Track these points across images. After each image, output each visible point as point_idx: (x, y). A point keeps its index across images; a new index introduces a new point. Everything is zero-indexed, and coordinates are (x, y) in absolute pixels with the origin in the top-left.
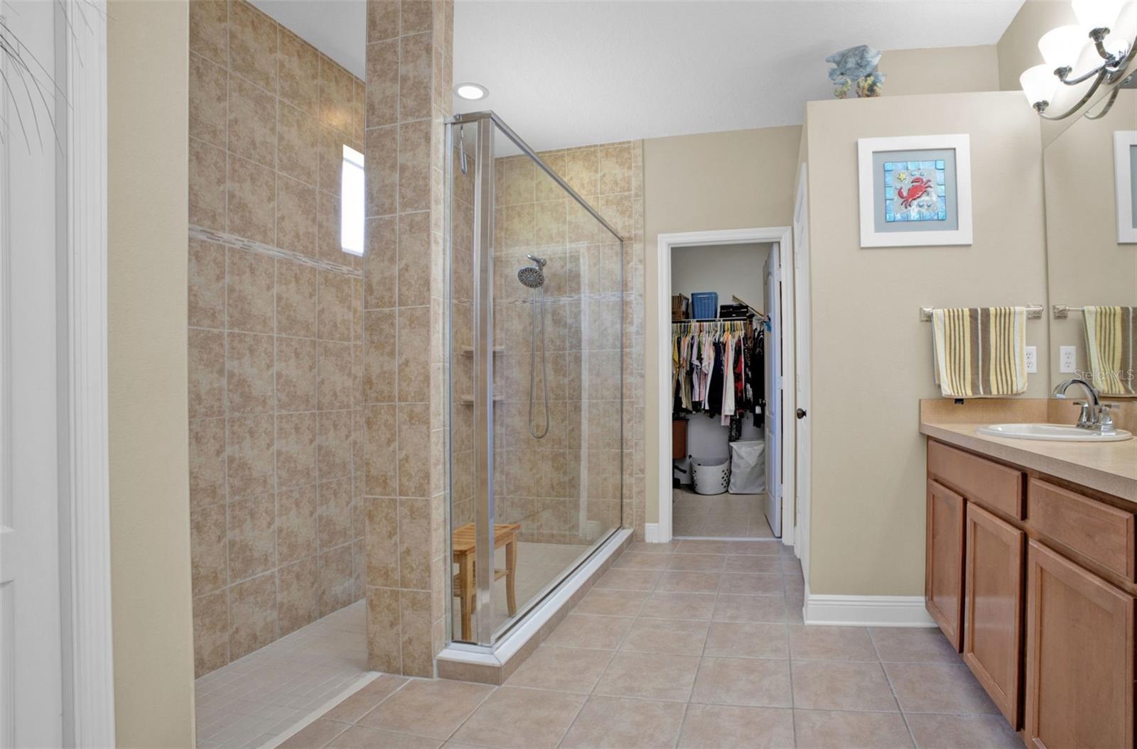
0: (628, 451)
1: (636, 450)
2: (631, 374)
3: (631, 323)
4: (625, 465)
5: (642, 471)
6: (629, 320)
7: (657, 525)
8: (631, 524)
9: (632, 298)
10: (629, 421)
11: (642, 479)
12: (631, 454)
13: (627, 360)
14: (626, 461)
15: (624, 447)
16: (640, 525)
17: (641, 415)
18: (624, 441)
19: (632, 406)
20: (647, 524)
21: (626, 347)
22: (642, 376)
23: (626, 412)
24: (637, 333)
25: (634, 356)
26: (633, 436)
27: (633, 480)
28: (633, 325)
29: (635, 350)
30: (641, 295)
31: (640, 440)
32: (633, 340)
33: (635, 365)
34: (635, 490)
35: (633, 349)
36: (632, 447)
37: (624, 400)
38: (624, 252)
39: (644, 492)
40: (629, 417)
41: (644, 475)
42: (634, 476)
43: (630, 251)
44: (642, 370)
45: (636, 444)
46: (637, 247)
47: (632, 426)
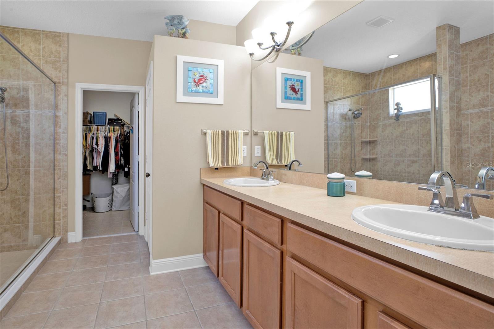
0: (58, 195)
1: (62, 194)
2: (60, 154)
3: (60, 127)
4: (56, 203)
5: (66, 205)
6: (58, 126)
7: (74, 233)
8: (60, 234)
9: (61, 114)
10: (58, 179)
11: (66, 210)
12: (59, 197)
13: (57, 147)
14: (57, 200)
15: (55, 193)
16: (65, 234)
17: (66, 176)
18: (56, 190)
19: (60, 171)
20: (68, 233)
21: (57, 140)
22: (66, 155)
23: (57, 174)
24: (64, 133)
25: (62, 144)
26: (60, 187)
27: (61, 210)
28: (61, 128)
29: (62, 142)
30: (66, 113)
31: (64, 189)
32: (61, 136)
33: (62, 149)
34: (62, 215)
35: (61, 141)
36: (60, 193)
37: (56, 168)
38: (56, 90)
39: (67, 216)
40: (58, 177)
41: (66, 208)
42: (62, 208)
43: (59, 89)
44: (66, 152)
45: (63, 191)
46: (64, 88)
47: (60, 182)
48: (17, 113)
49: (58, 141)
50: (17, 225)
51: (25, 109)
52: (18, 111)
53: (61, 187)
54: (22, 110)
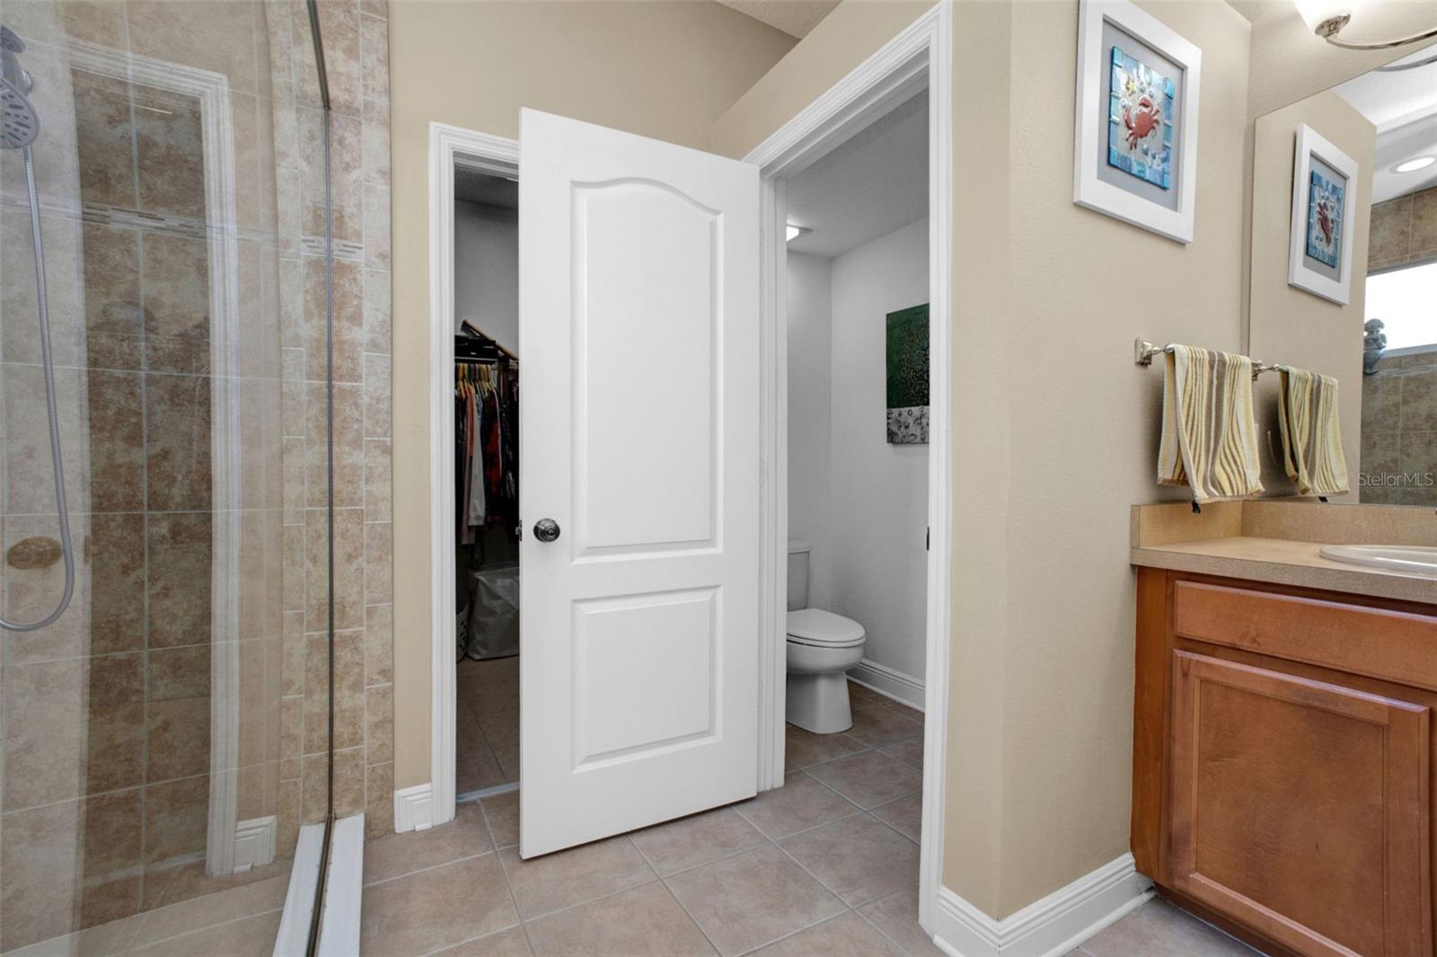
0: (347, 632)
1: (370, 627)
2: (356, 444)
3: (356, 319)
4: (338, 667)
5: (388, 673)
6: (349, 311)
7: (426, 787)
8: (356, 803)
9: (359, 258)
10: (350, 558)
11: (388, 694)
12: (355, 639)
13: (343, 409)
14: (343, 655)
15: (336, 622)
16: (381, 798)
17: (386, 544)
18: (336, 607)
19: (360, 523)
20: (399, 793)
21: (341, 378)
22: (389, 451)
23: (343, 536)
24: (374, 345)
25: (365, 400)
26: (360, 593)
27: (361, 699)
28: (360, 324)
29: (369, 386)
30: (382, 256)
31: (380, 602)
32: (362, 361)
33: (366, 423)
34: (367, 719)
35: (362, 384)
36: (359, 621)
37: (336, 508)
38: (335, 138)
39: (392, 721)
40: (350, 550)
41: (390, 684)
42: (366, 687)
43: (350, 139)
44: (385, 436)
45: (370, 612)
46: (372, 136)
47: (360, 570)
48: (115, 227)
49: (346, 385)
50: (120, 792)
51: (161, 212)
52: (120, 216)
53: (366, 592)
54: (141, 215)
